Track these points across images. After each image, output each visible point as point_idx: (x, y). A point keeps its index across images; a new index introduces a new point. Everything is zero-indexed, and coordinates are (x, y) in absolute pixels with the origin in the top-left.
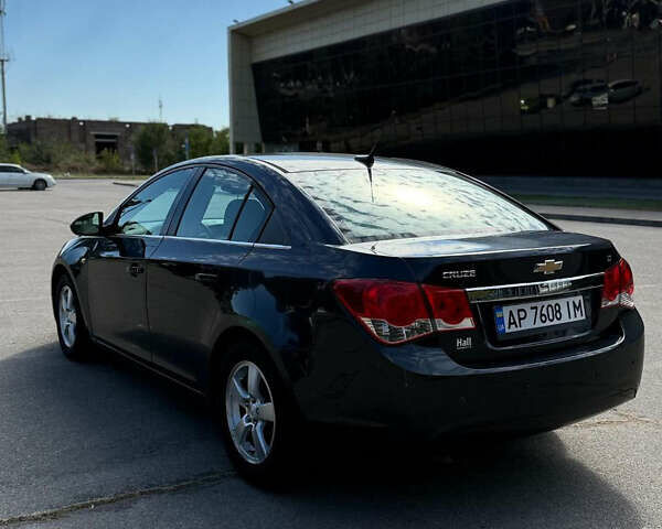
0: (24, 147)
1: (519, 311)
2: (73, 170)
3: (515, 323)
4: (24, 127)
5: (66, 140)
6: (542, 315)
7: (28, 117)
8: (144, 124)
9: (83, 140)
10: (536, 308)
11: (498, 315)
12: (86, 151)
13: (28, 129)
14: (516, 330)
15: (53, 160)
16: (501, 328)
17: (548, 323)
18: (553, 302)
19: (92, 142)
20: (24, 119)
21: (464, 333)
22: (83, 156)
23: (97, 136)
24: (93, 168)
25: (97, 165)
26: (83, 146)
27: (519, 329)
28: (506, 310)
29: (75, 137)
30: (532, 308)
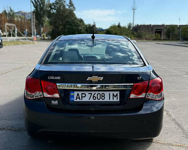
0: (135, 33)
1: (82, 94)
2: (147, 39)
3: (79, 98)
4: (136, 27)
5: (147, 31)
6: (94, 97)
7: (138, 25)
8: (169, 25)
9: (152, 31)
10: (91, 94)
11: (72, 94)
12: (152, 34)
13: (138, 28)
14: (79, 100)
15: (142, 37)
16: (72, 99)
17: (97, 100)
18: (101, 93)
19: (154, 31)
20: (137, 25)
21: (55, 99)
22: (151, 35)
23: (156, 29)
24: (153, 39)
25: (154, 37)
26: (152, 32)
27: (81, 100)
28: (76, 93)
29: (150, 30)
30: (89, 94)
